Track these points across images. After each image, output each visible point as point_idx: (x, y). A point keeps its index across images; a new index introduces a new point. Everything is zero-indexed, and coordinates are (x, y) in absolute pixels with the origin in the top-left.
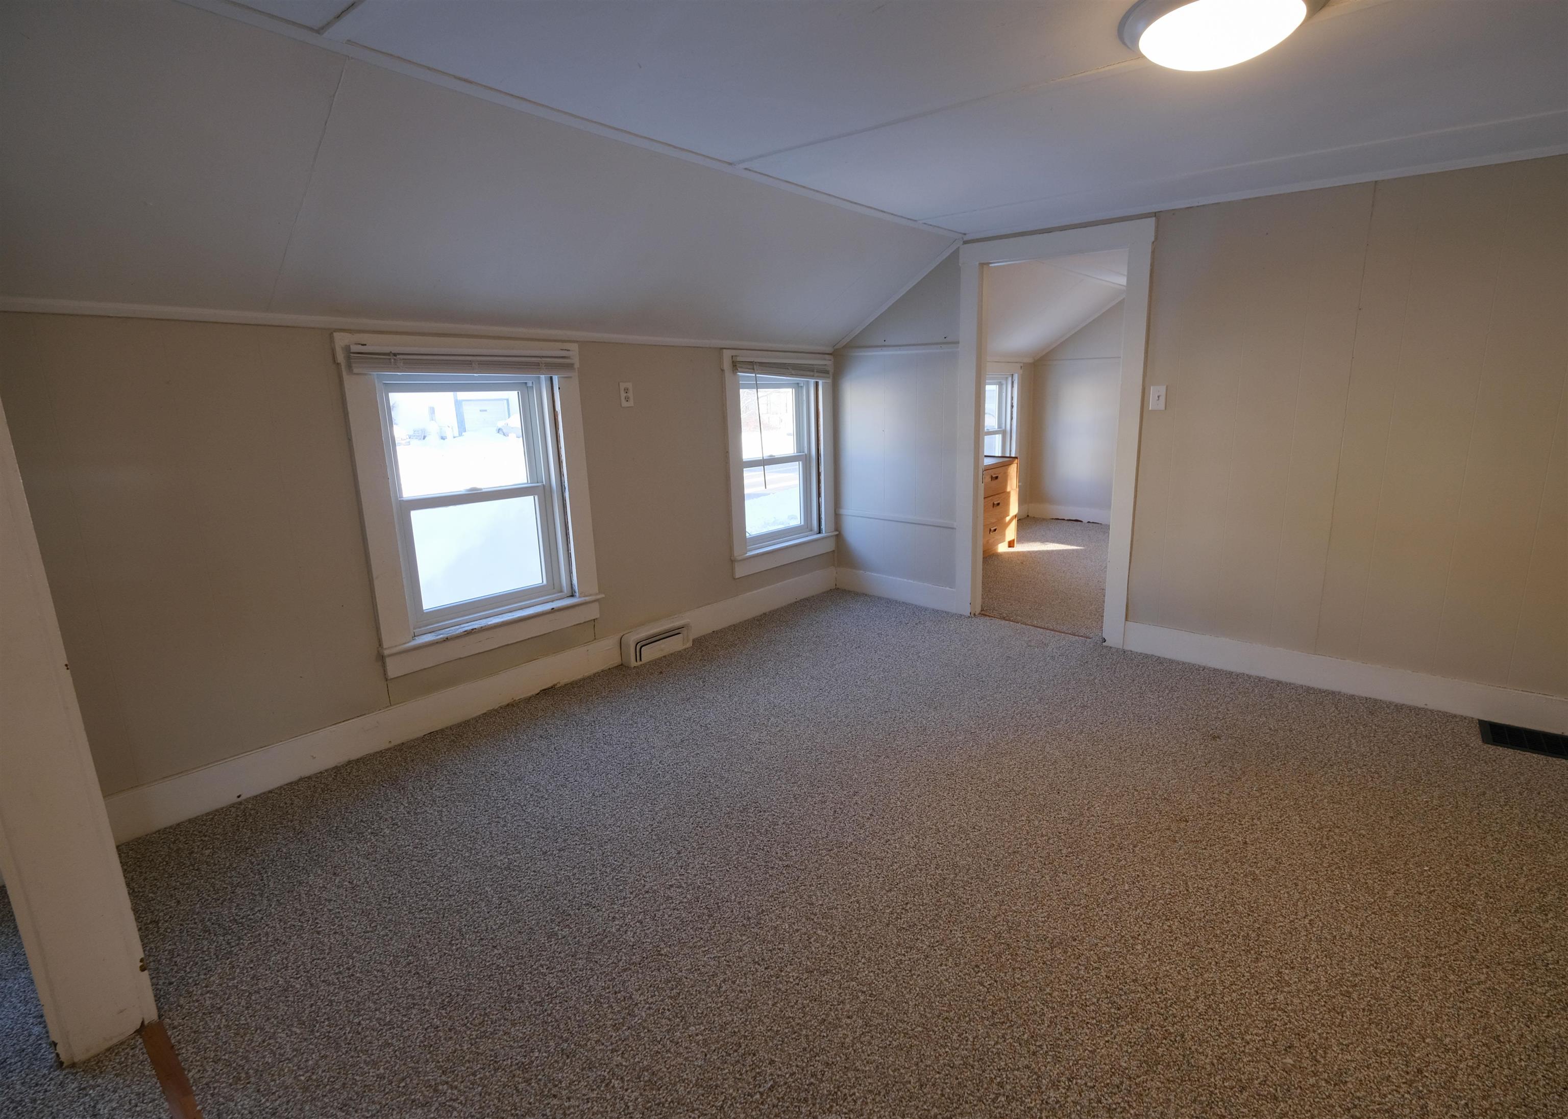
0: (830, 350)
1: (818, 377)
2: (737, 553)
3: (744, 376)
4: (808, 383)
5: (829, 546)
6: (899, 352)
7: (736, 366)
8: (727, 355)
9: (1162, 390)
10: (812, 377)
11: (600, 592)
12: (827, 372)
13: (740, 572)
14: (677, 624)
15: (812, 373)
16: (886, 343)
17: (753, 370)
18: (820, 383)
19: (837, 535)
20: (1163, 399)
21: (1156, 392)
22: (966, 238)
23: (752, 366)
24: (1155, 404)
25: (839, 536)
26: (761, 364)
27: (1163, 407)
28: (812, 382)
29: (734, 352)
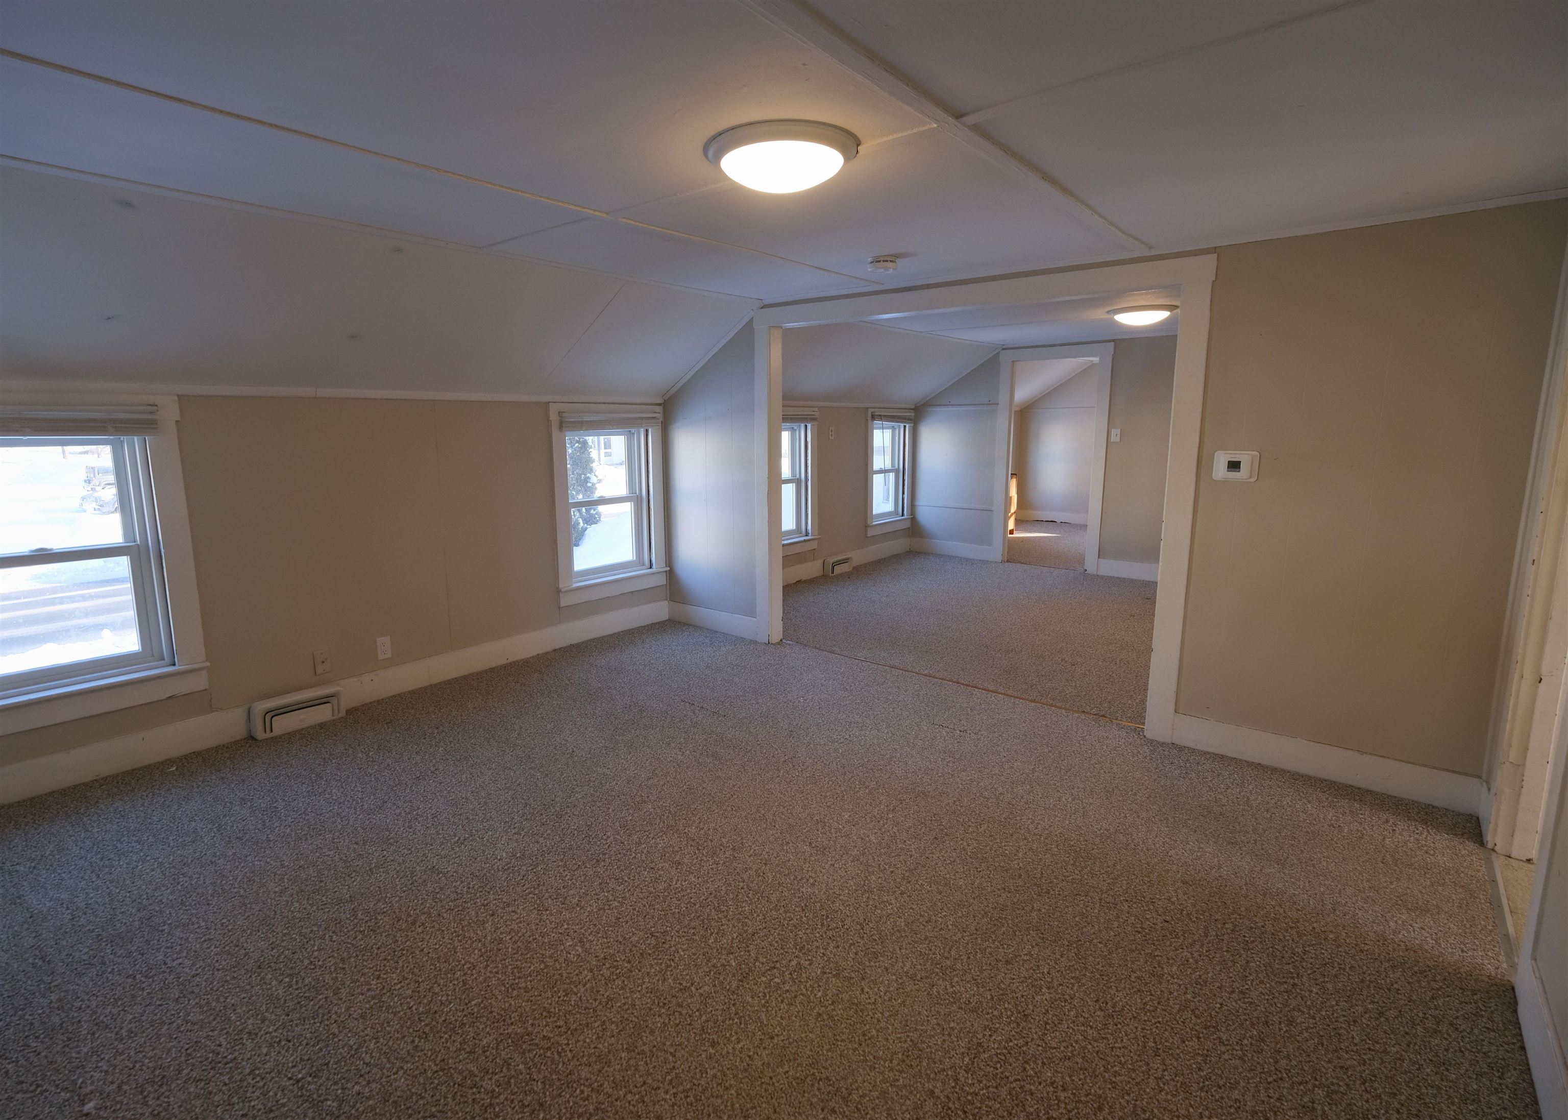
0: (912, 407)
1: (908, 423)
2: (869, 522)
3: (877, 423)
4: (899, 427)
5: (907, 525)
6: (958, 409)
7: (873, 417)
8: (870, 411)
9: (1118, 431)
10: (902, 422)
11: (819, 535)
12: (911, 420)
13: (870, 533)
14: (847, 557)
15: (904, 421)
16: (949, 403)
17: (881, 420)
18: (907, 426)
19: (911, 518)
20: (1119, 436)
21: (1116, 432)
22: (1003, 347)
23: (881, 418)
24: (1114, 438)
25: (913, 519)
26: (885, 416)
27: (1120, 442)
28: (902, 425)
29: (875, 410)
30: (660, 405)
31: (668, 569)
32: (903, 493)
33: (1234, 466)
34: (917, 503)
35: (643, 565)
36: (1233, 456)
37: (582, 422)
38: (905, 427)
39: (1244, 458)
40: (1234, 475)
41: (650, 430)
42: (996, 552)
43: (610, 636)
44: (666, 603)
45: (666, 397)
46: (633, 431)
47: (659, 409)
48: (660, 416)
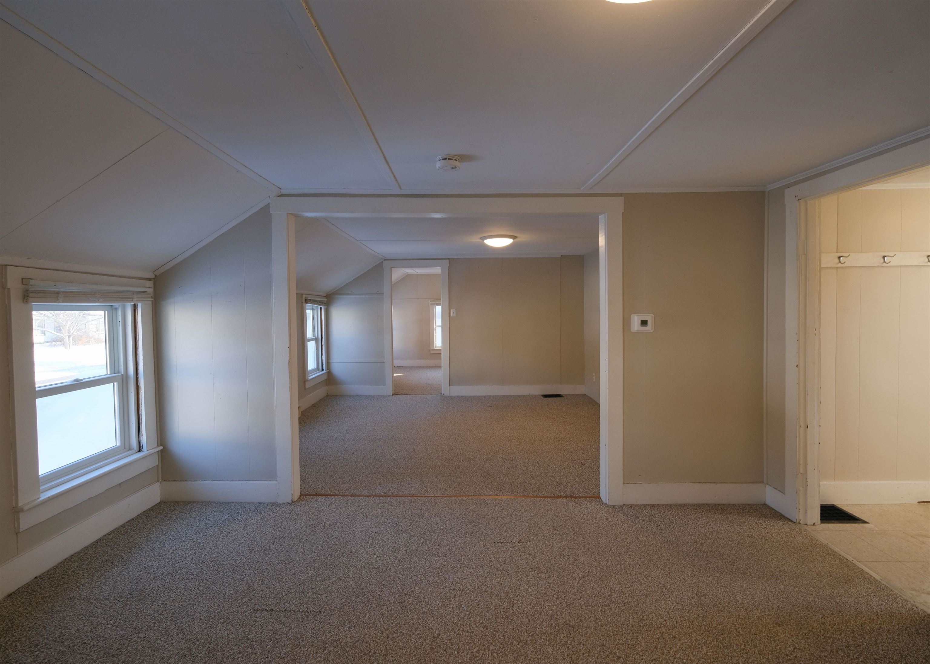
0: (325, 295)
1: (323, 305)
2: (306, 376)
3: (308, 305)
5: (325, 377)
6: (357, 297)
7: (307, 301)
8: (304, 296)
10: (320, 305)
12: (325, 303)
15: (322, 304)
16: (351, 293)
17: (310, 303)
18: (323, 307)
19: (328, 372)
20: (455, 313)
21: (453, 311)
22: (385, 258)
23: (311, 301)
25: (329, 373)
26: (313, 300)
27: (455, 316)
28: (319, 306)
29: (307, 296)
30: (150, 279)
31: (161, 448)
32: (322, 354)
33: (644, 323)
34: (331, 361)
35: (130, 449)
36: (643, 317)
37: (58, 293)
38: (321, 308)
39: (649, 318)
40: (644, 328)
41: (139, 306)
42: (387, 389)
43: (95, 544)
44: (158, 484)
45: (158, 273)
46: (116, 305)
47: (150, 284)
48: (151, 290)
